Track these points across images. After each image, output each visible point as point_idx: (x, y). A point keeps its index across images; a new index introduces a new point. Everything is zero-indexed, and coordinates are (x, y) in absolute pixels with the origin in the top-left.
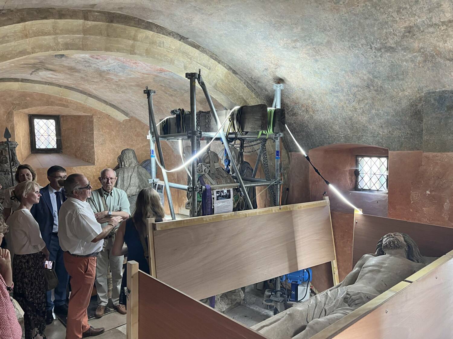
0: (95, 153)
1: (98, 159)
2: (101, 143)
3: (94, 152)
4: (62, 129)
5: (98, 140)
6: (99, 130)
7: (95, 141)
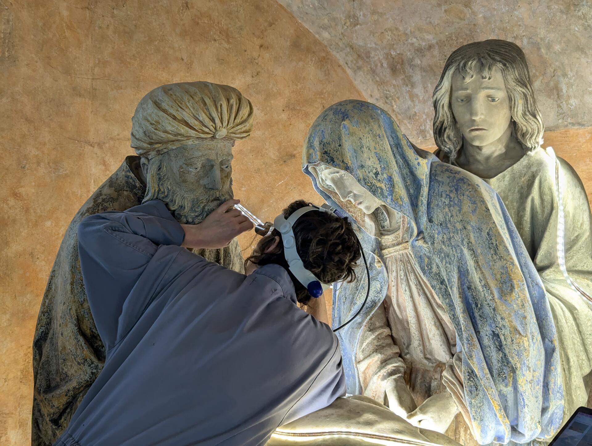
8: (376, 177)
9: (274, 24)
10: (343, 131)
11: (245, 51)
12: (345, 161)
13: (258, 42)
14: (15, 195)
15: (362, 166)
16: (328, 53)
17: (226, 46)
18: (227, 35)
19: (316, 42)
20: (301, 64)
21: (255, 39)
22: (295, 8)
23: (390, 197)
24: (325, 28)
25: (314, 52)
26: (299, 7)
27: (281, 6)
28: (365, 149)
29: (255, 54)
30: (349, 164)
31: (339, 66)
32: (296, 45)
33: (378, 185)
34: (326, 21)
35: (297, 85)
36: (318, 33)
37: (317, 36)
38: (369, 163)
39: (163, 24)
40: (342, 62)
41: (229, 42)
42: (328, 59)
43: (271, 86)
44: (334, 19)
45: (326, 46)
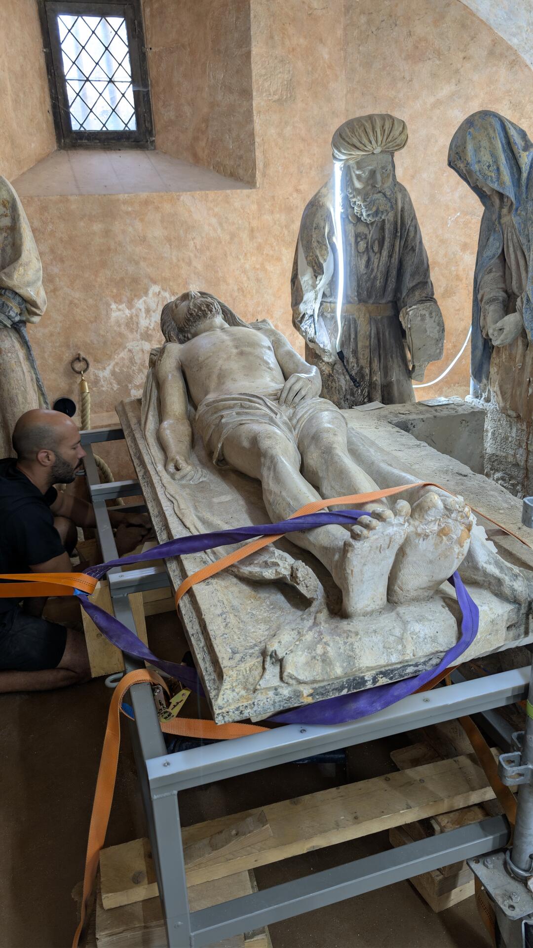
0: (257, 140)
1: (266, 165)
2: (276, 97)
3: (252, 135)
4: (150, 54)
5: (266, 85)
6: (272, 37)
7: (255, 87)
8: (488, 169)
9: (475, 37)
10: (468, 137)
11: (451, 64)
12: (467, 159)
13: (461, 55)
14: (297, 191)
15: (479, 162)
16: (518, 56)
17: (438, 62)
18: (439, 53)
19: (509, 48)
20: (494, 69)
21: (460, 53)
22: (492, 22)
23: (497, 183)
24: (514, 35)
25: (506, 57)
26: (494, 20)
27: (481, 20)
28: (482, 149)
29: (459, 66)
30: (469, 161)
31: (527, 66)
32: (491, 53)
33: (489, 174)
34: (514, 30)
35: (490, 87)
36: (510, 40)
37: (509, 42)
38: (484, 159)
39: (393, 52)
40: (528, 62)
41: (439, 59)
42: (517, 61)
43: (469, 91)
44: (519, 27)
45: (516, 50)
